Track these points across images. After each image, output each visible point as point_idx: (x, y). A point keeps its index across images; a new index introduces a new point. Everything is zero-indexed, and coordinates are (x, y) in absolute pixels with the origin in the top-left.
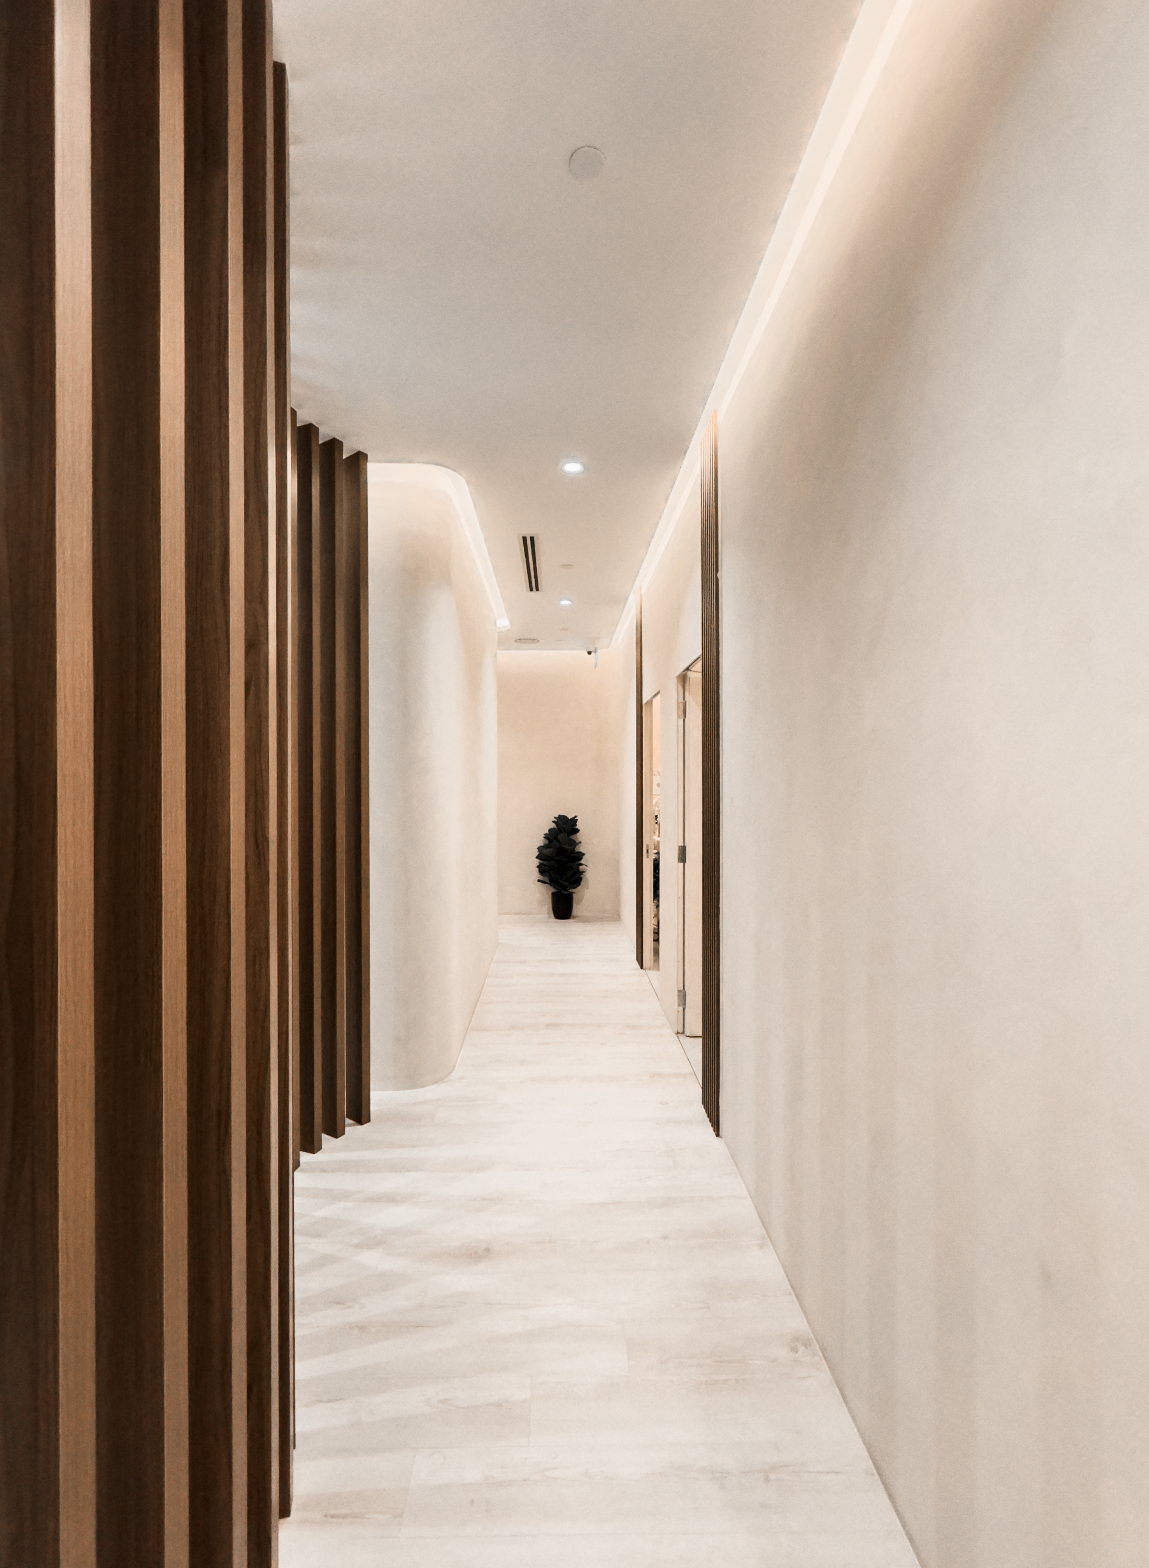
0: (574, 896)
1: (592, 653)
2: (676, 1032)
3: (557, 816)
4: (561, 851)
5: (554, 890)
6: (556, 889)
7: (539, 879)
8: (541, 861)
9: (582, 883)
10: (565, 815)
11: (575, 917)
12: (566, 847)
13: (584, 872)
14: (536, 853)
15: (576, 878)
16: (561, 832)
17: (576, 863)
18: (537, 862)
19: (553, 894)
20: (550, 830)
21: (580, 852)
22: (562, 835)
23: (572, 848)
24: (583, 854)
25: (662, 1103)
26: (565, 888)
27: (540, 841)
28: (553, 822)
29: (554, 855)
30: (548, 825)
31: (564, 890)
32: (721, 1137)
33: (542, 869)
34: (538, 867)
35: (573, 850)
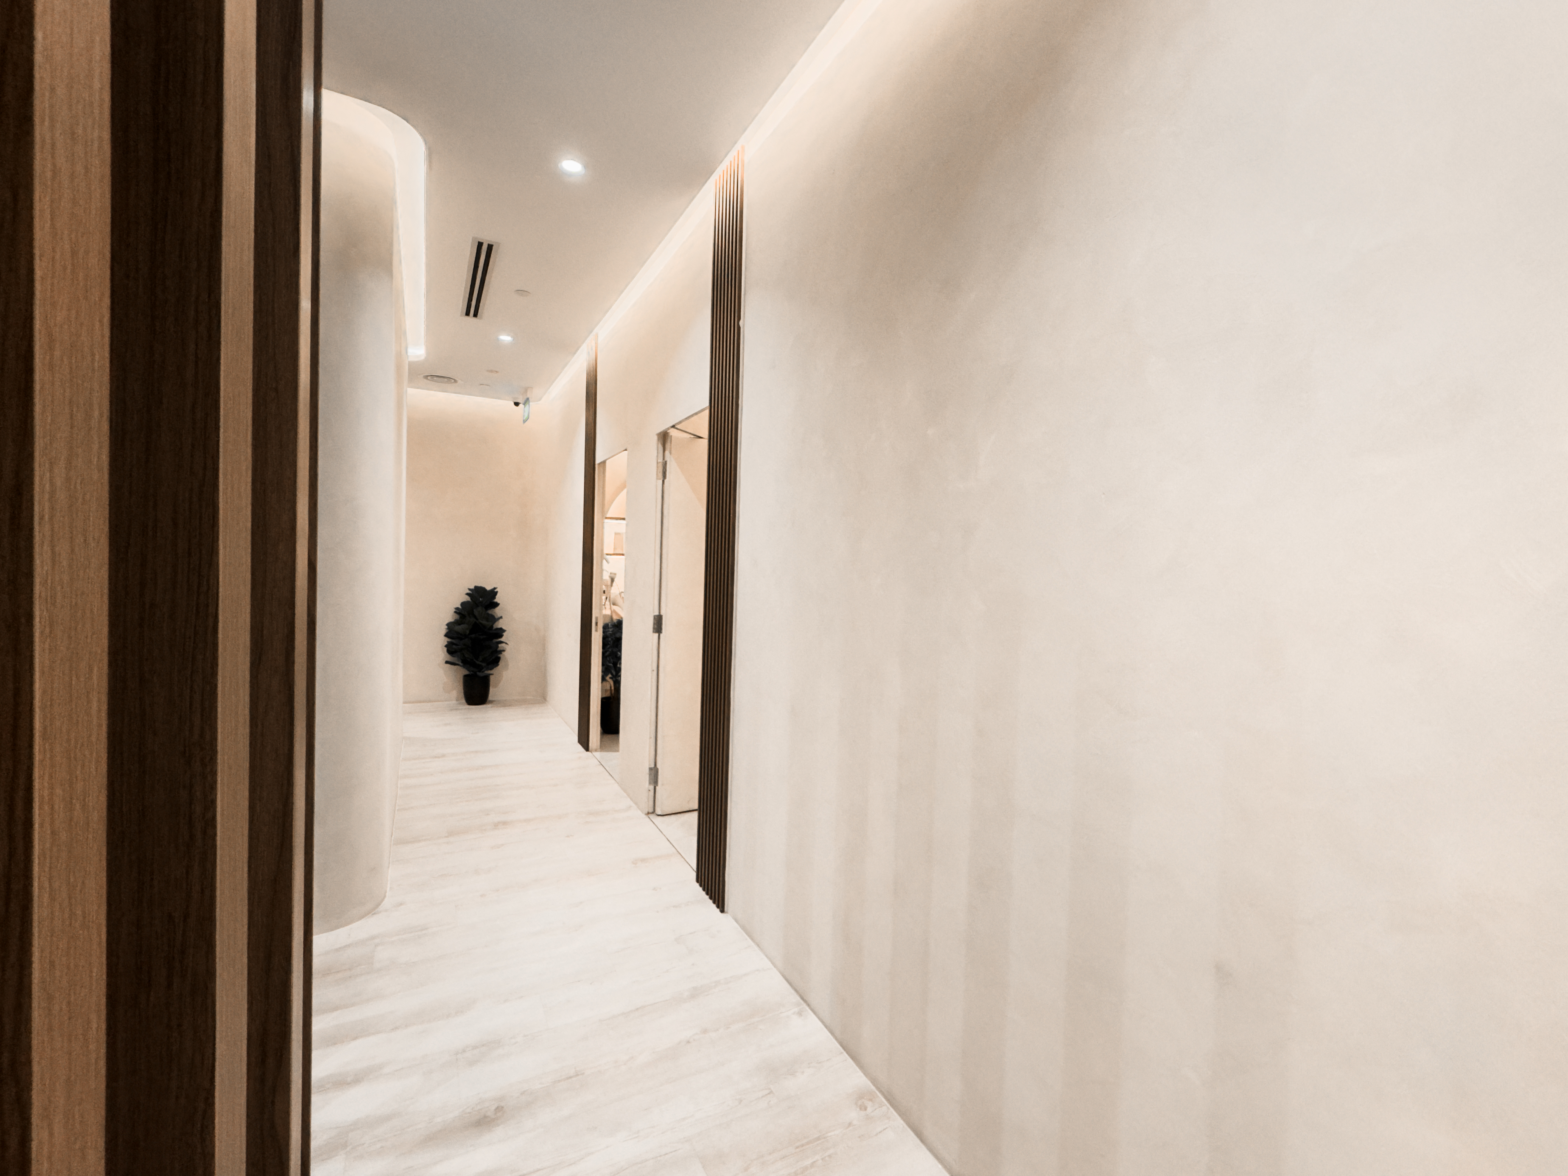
0: (492, 678)
1: (521, 406)
2: (647, 813)
3: (472, 587)
4: (477, 628)
5: (467, 672)
6: (469, 671)
7: (448, 660)
8: (449, 640)
9: (501, 663)
10: (483, 586)
11: (491, 702)
12: (484, 622)
13: (504, 651)
14: (444, 630)
15: (494, 659)
16: (477, 606)
17: (495, 640)
18: (444, 641)
19: (465, 676)
20: (463, 604)
21: (501, 629)
22: (480, 609)
23: (490, 624)
24: (504, 631)
25: (654, 889)
26: (480, 669)
27: (449, 616)
28: (467, 594)
29: (468, 632)
30: (459, 597)
31: (480, 672)
32: (727, 913)
33: (451, 649)
34: (446, 646)
35: (492, 627)
